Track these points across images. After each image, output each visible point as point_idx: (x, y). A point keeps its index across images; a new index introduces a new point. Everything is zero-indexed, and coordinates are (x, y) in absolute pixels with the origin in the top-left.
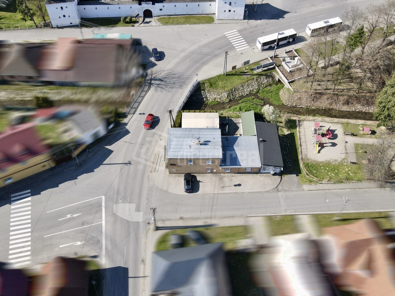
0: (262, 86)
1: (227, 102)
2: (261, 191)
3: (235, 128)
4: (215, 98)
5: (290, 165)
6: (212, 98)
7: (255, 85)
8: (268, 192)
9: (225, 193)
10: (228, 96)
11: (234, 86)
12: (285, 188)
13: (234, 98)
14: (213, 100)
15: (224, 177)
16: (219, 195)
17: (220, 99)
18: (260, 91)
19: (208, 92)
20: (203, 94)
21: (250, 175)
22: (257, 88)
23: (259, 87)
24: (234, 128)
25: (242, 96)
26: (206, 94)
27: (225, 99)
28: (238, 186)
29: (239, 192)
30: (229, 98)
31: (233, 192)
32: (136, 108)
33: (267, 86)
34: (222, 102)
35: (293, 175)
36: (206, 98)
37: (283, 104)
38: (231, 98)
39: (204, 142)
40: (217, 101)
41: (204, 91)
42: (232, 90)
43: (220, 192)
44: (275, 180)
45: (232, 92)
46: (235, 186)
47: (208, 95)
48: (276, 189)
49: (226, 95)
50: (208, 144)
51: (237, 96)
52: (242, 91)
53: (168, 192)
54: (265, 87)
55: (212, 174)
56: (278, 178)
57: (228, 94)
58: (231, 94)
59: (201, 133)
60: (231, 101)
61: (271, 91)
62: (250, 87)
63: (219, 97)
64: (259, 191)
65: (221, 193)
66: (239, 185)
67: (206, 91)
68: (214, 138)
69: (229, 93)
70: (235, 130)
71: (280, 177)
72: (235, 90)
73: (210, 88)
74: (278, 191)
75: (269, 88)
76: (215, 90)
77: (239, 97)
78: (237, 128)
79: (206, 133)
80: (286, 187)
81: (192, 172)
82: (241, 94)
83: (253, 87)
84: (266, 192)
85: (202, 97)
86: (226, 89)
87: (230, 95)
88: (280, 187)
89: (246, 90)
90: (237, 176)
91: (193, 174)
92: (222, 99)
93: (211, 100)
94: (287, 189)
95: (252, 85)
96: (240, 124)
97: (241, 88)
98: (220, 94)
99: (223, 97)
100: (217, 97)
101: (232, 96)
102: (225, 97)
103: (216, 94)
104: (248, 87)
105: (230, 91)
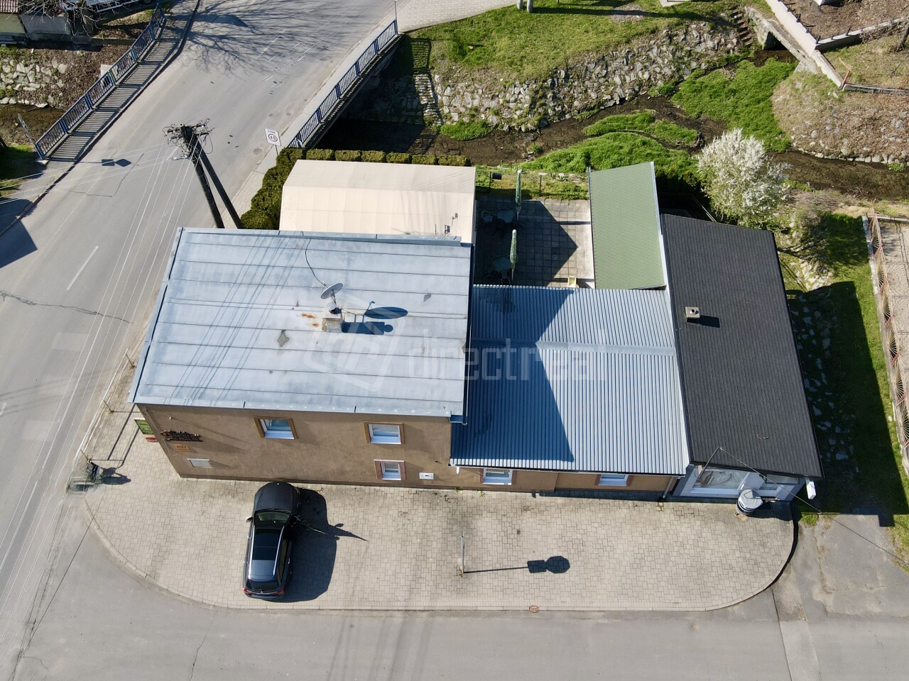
0: (694, 65)
1: (527, 131)
2: (684, 606)
3: (555, 245)
4: (477, 110)
5: (838, 457)
6: (462, 110)
7: (659, 60)
8: (720, 615)
9: (475, 613)
10: (533, 103)
11: (567, 59)
12: (818, 596)
13: (563, 113)
14: (466, 120)
15: (476, 511)
16: (439, 619)
17: (497, 114)
18: (682, 87)
19: (445, 79)
20: (421, 88)
21: (623, 509)
22: (667, 71)
23: (678, 70)
24: (553, 249)
25: (600, 104)
26: (433, 88)
27: (518, 113)
28: (548, 573)
29: (552, 605)
30: (541, 110)
31: (521, 603)
32: (93, 135)
33: (714, 68)
34: (506, 128)
35: (861, 516)
36: (435, 106)
37: (789, 145)
38: (546, 114)
39: (369, 313)
40: (485, 125)
41: (425, 77)
42: (554, 74)
43: (444, 603)
44: (764, 545)
45: (553, 84)
46: (535, 567)
47: (444, 95)
48: (768, 601)
49: (526, 98)
50: (389, 328)
51: (576, 103)
52: (600, 85)
53: (152, 586)
54: (707, 72)
55: (414, 490)
56: (775, 530)
57: (537, 92)
58: (550, 95)
59: (359, 262)
60: (548, 126)
61: (732, 86)
62: (639, 66)
63: (493, 104)
64: (669, 608)
65: (450, 612)
66: (558, 565)
67: (437, 78)
68: (428, 296)
69: (541, 87)
70: (556, 257)
71: (791, 524)
72: (567, 77)
73: (455, 61)
74: (779, 613)
75: (724, 74)
76: (477, 75)
77: (586, 108)
78: (568, 248)
79: (385, 264)
80: (825, 589)
81: (300, 475)
82: (594, 95)
83: (651, 69)
84: (710, 615)
85: (415, 103)
86: (528, 69)
87: (544, 96)
88: (790, 592)
89: (617, 80)
90: (547, 507)
91: (309, 487)
92: (506, 114)
93: (456, 117)
94: (829, 601)
95: (648, 57)
96: (582, 230)
97: (598, 69)
98: (500, 92)
99: (512, 105)
100: (486, 105)
101: (552, 104)
102: (519, 105)
103: (480, 91)
104: (627, 68)
105: (544, 81)
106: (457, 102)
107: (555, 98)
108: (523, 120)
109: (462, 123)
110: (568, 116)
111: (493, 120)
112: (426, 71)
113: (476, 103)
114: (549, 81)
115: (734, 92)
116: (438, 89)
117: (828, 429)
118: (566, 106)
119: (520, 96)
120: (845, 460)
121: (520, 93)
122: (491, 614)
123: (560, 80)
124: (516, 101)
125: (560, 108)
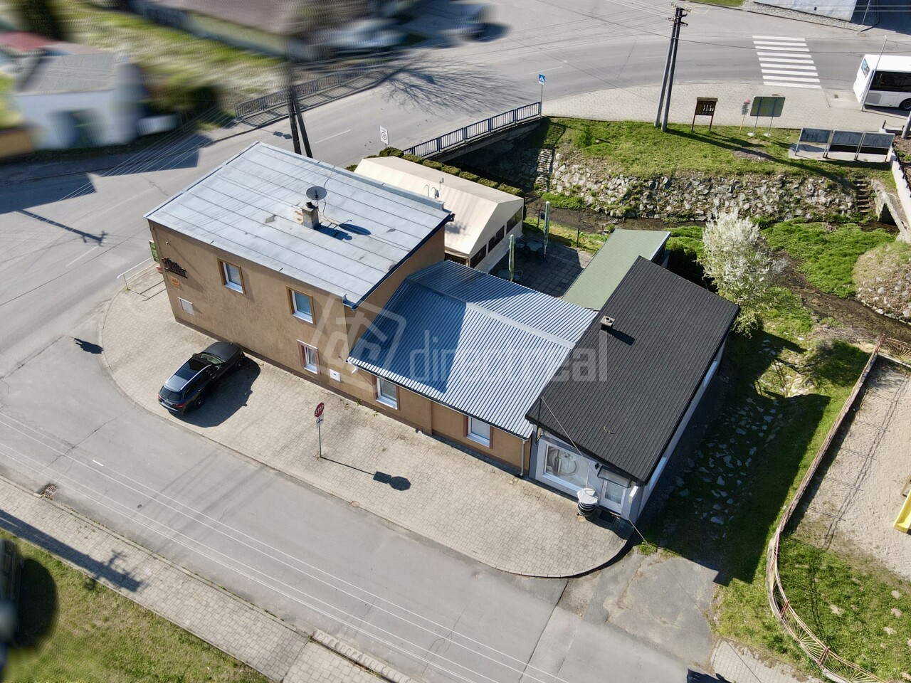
0: (799, 212)
1: (614, 216)
2: (480, 557)
4: (579, 188)
5: (714, 520)
6: (567, 185)
7: (765, 198)
8: (509, 578)
9: (309, 487)
10: (628, 195)
11: (675, 171)
12: (609, 604)
13: (653, 212)
14: (567, 194)
15: (363, 423)
16: (281, 480)
17: (594, 195)
18: (777, 226)
19: (564, 158)
20: (542, 160)
22: (769, 209)
23: (781, 211)
25: (691, 215)
26: (552, 161)
27: (612, 199)
28: (388, 486)
29: (372, 508)
30: (633, 203)
31: (347, 495)
33: (820, 220)
34: (596, 209)
35: (697, 567)
36: (548, 176)
37: (853, 294)
38: (637, 207)
40: (581, 201)
41: (548, 152)
42: (657, 178)
43: (297, 472)
44: (585, 546)
45: (653, 186)
46: (380, 477)
47: (558, 170)
48: (558, 587)
49: (624, 190)
50: (350, 238)
51: (669, 208)
52: (698, 200)
54: (809, 221)
55: (327, 391)
56: (605, 542)
57: (635, 187)
58: (646, 193)
59: (360, 197)
60: (635, 218)
61: (827, 237)
62: (742, 196)
63: (595, 187)
64: (465, 551)
65: (292, 479)
66: (401, 484)
67: (558, 156)
68: (393, 230)
69: (641, 185)
71: (623, 543)
72: (668, 185)
73: (579, 147)
74: (561, 600)
75: (825, 227)
76: (591, 162)
77: (675, 214)
80: (619, 604)
81: (250, 346)
82: (687, 206)
83: (753, 203)
84: (497, 573)
85: (533, 170)
86: (636, 168)
87: (641, 193)
88: (584, 591)
89: (716, 202)
90: (420, 443)
91: (255, 360)
92: (602, 198)
93: (560, 189)
94: (616, 614)
95: (754, 193)
97: (701, 188)
98: (605, 179)
99: (610, 192)
100: (588, 186)
101: (645, 201)
102: (616, 194)
103: (589, 175)
104: (730, 195)
105: (646, 181)
106: (565, 179)
107: (650, 197)
108: (614, 206)
109: (562, 195)
110: (656, 216)
111: (589, 199)
112: (553, 148)
113: (581, 183)
114: (650, 183)
115: (825, 242)
116: (555, 165)
117: (721, 497)
118: (658, 207)
119: (620, 187)
120: (719, 525)
121: (620, 184)
122: (321, 493)
123: (661, 185)
124: (614, 189)
125: (652, 207)
